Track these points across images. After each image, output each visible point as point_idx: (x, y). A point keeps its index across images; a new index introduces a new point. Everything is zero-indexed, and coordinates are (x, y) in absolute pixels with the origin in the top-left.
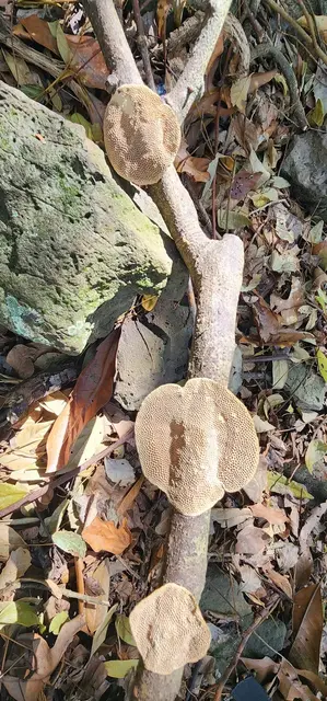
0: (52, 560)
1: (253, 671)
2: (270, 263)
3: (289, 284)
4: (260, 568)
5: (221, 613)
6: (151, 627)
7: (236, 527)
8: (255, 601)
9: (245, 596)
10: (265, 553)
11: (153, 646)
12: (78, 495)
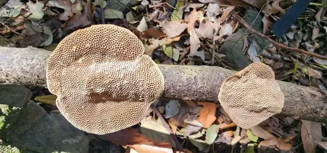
0: (221, 143)
1: (269, 28)
2: (37, 21)
3: (52, 8)
4: (221, 24)
5: (243, 45)
6: (251, 111)
7: (200, 39)
8: (236, 27)
9: (235, 32)
10: (213, 22)
11: (265, 108)
12: (185, 133)
